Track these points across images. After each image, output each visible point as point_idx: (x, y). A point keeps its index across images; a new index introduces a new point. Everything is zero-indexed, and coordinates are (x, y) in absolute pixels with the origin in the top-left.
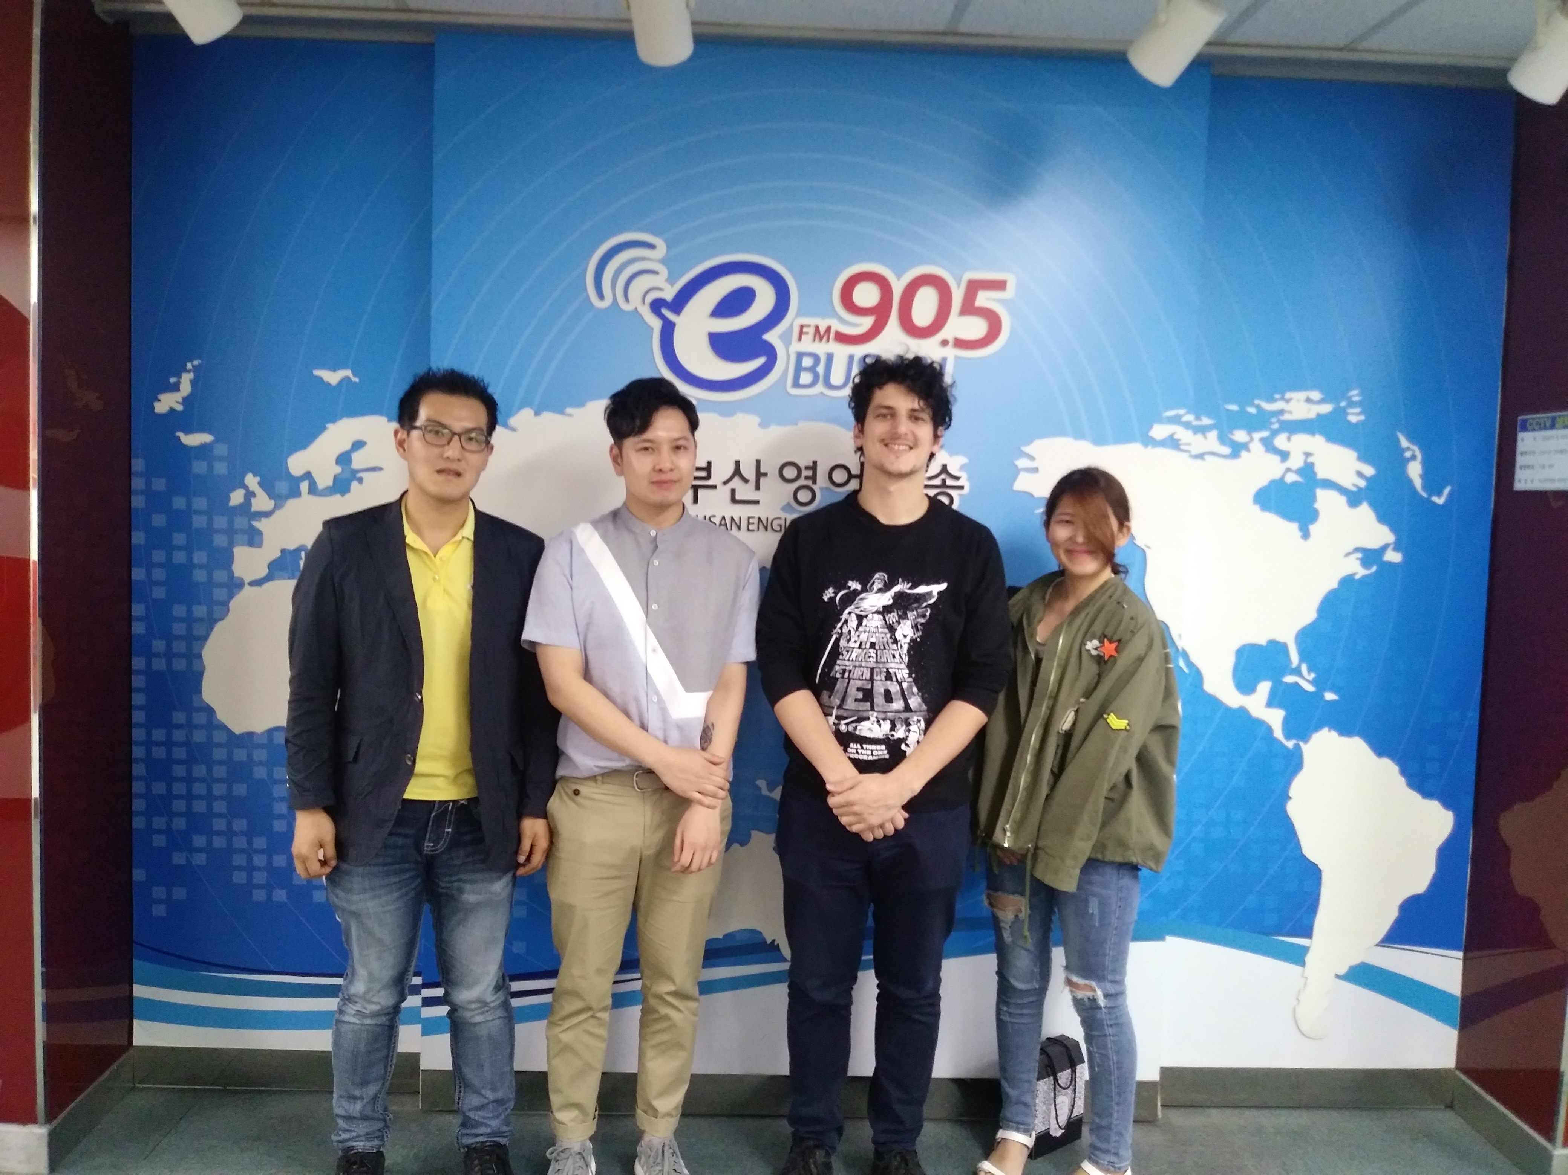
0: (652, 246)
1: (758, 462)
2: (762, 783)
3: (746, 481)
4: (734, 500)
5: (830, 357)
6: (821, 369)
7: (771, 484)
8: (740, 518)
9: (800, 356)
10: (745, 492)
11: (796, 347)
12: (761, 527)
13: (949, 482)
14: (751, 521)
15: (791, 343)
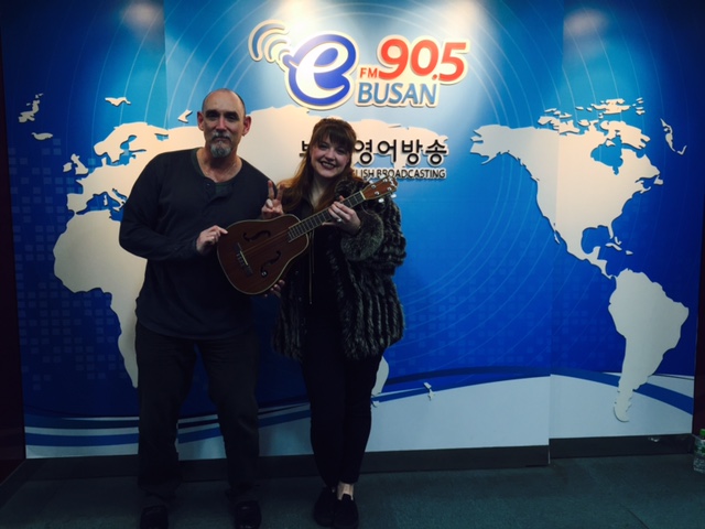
5: (377, 85)
6: (372, 92)
9: (362, 85)
11: (359, 80)
13: (439, 149)
15: (356, 78)
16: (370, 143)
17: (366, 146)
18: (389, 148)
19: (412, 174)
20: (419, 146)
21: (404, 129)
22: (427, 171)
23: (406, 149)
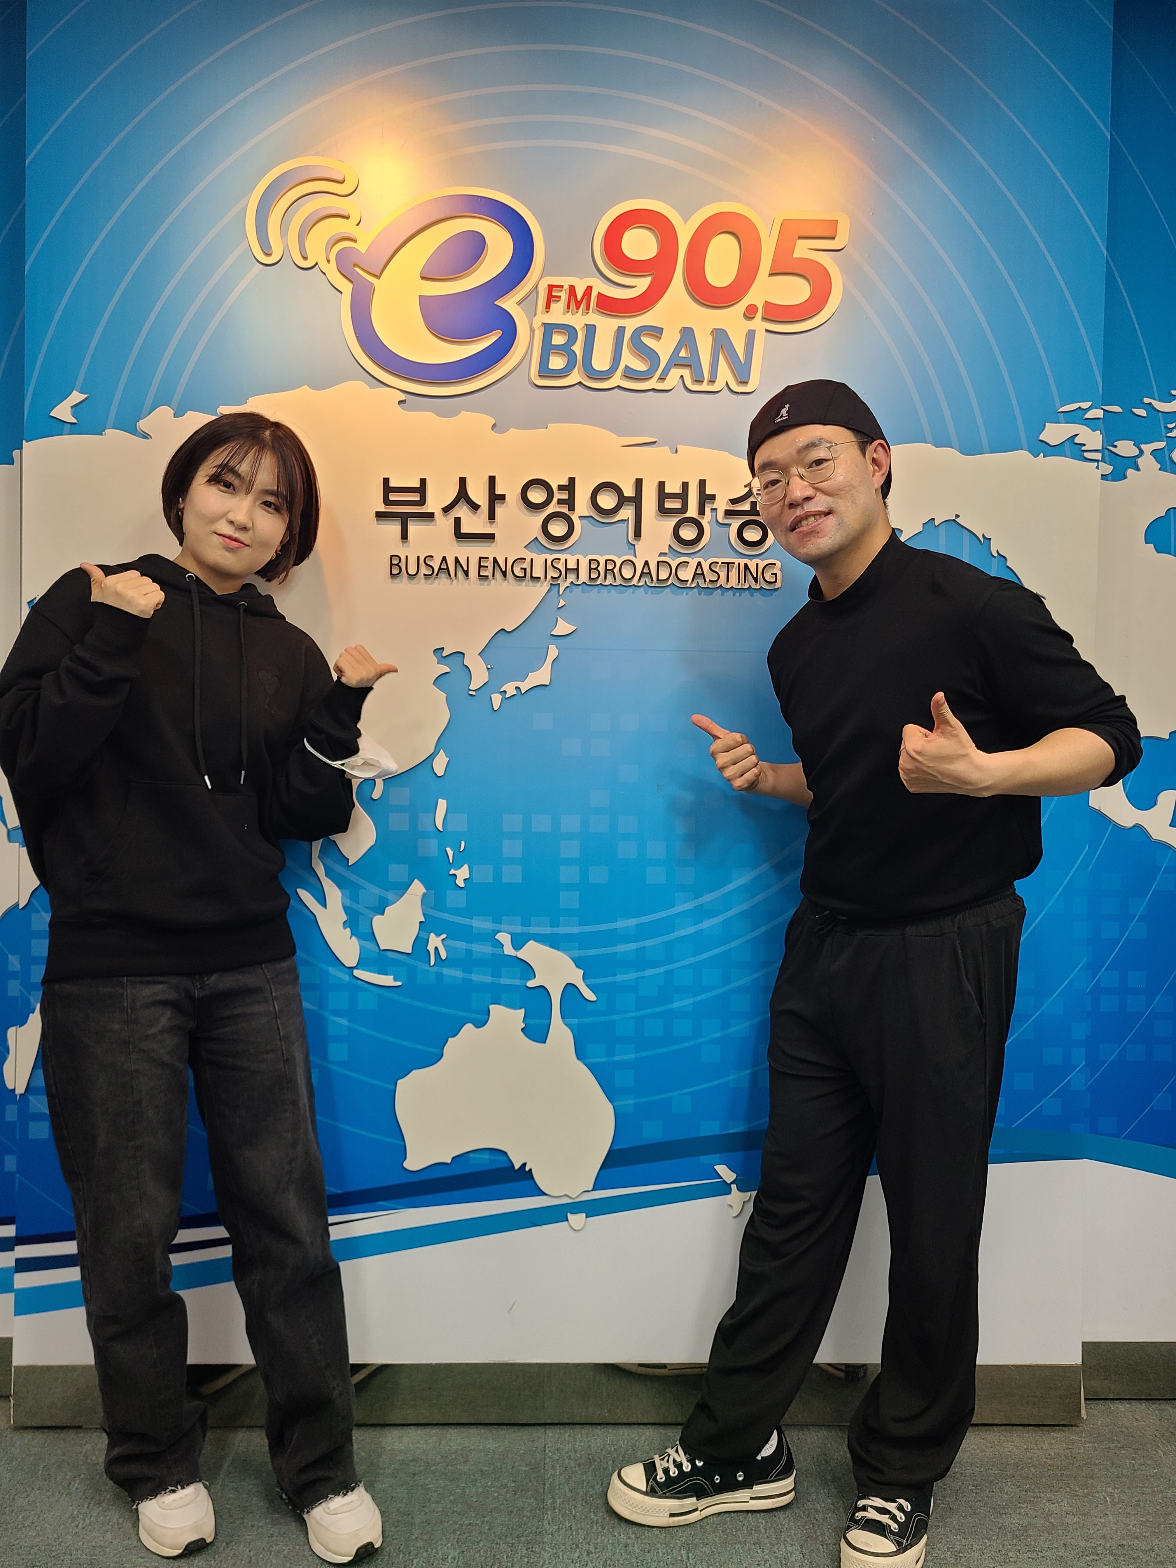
1: (492, 480)
2: (504, 938)
3: (475, 507)
5: (591, 330)
6: (578, 348)
7: (511, 511)
8: (468, 558)
9: (549, 329)
10: (473, 523)
11: (542, 318)
12: (498, 574)
14: (482, 564)
15: (535, 315)
16: (570, 486)
17: (558, 495)
18: (622, 501)
19: (686, 574)
20: (705, 498)
21: (663, 451)
22: (728, 564)
23: (668, 505)
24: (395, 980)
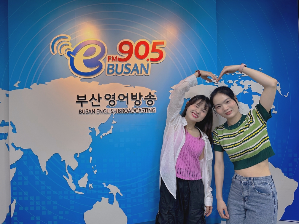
0: (67, 38)
1: (99, 94)
2: (104, 184)
3: (96, 100)
4: (93, 105)
5: (117, 65)
6: (115, 69)
7: (103, 100)
8: (94, 110)
9: (109, 65)
10: (95, 103)
12: (101, 112)
13: (152, 97)
14: (97, 111)
15: (106, 62)
16: (114, 95)
17: (112, 97)
19: (137, 111)
20: (140, 96)
21: (132, 87)
23: (133, 98)
24: (83, 193)
